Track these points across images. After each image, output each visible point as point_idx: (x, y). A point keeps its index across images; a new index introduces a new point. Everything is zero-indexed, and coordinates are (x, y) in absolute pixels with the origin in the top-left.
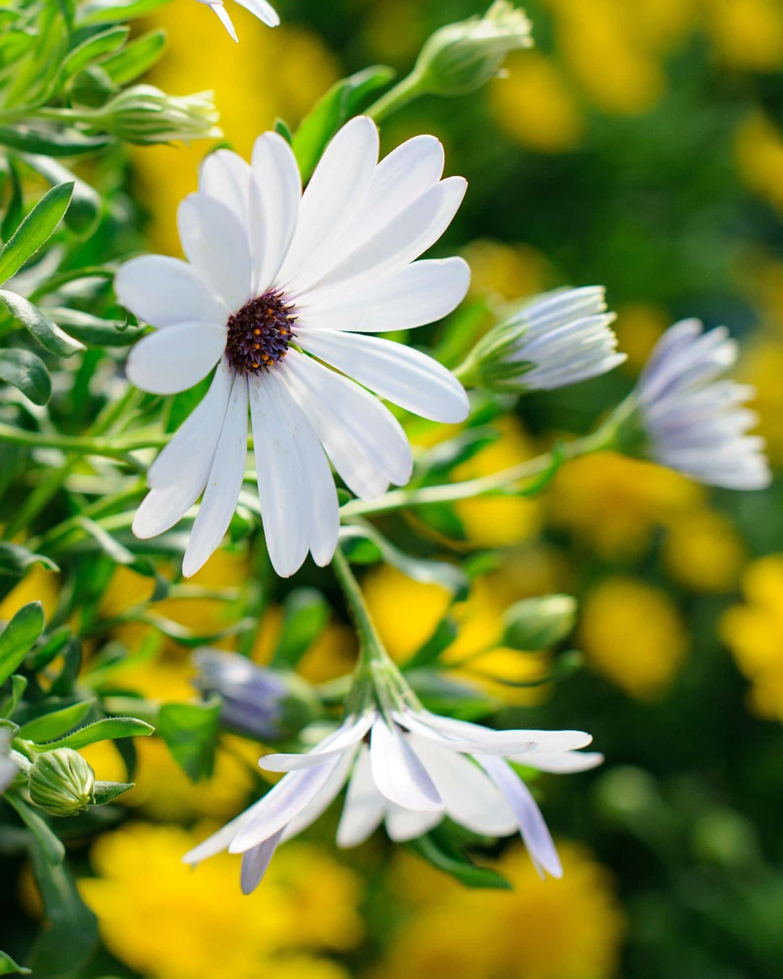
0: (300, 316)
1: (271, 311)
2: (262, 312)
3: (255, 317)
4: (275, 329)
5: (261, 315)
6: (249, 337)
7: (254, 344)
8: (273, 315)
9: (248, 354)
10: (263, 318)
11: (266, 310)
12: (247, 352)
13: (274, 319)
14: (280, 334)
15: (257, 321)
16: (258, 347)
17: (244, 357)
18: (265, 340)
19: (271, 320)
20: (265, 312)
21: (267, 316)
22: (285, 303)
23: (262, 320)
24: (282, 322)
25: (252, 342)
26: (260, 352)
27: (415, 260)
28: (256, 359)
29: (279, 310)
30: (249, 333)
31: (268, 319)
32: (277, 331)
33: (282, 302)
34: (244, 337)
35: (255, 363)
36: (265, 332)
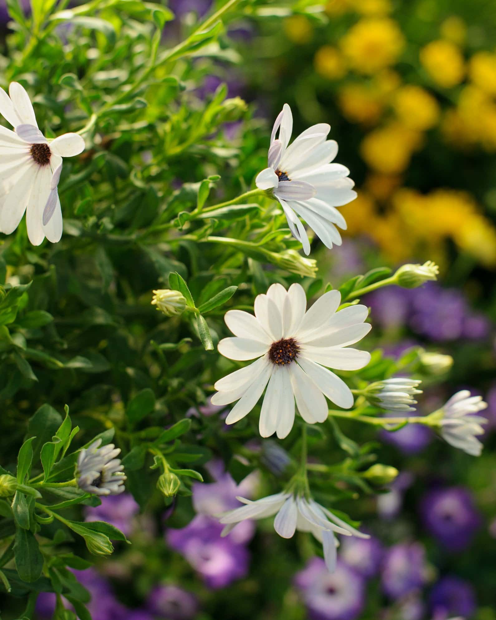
0: (301, 351)
1: (289, 345)
6: (278, 351)
8: (289, 347)
10: (286, 347)
12: (276, 356)
15: (283, 347)
16: (279, 356)
17: (275, 358)
18: (283, 354)
19: (288, 349)
20: (287, 345)
22: (297, 345)
23: (284, 347)
25: (278, 353)
26: (280, 358)
27: (344, 347)
29: (293, 346)
30: (278, 350)
32: (288, 353)
33: (295, 344)
35: (277, 361)
36: (284, 352)
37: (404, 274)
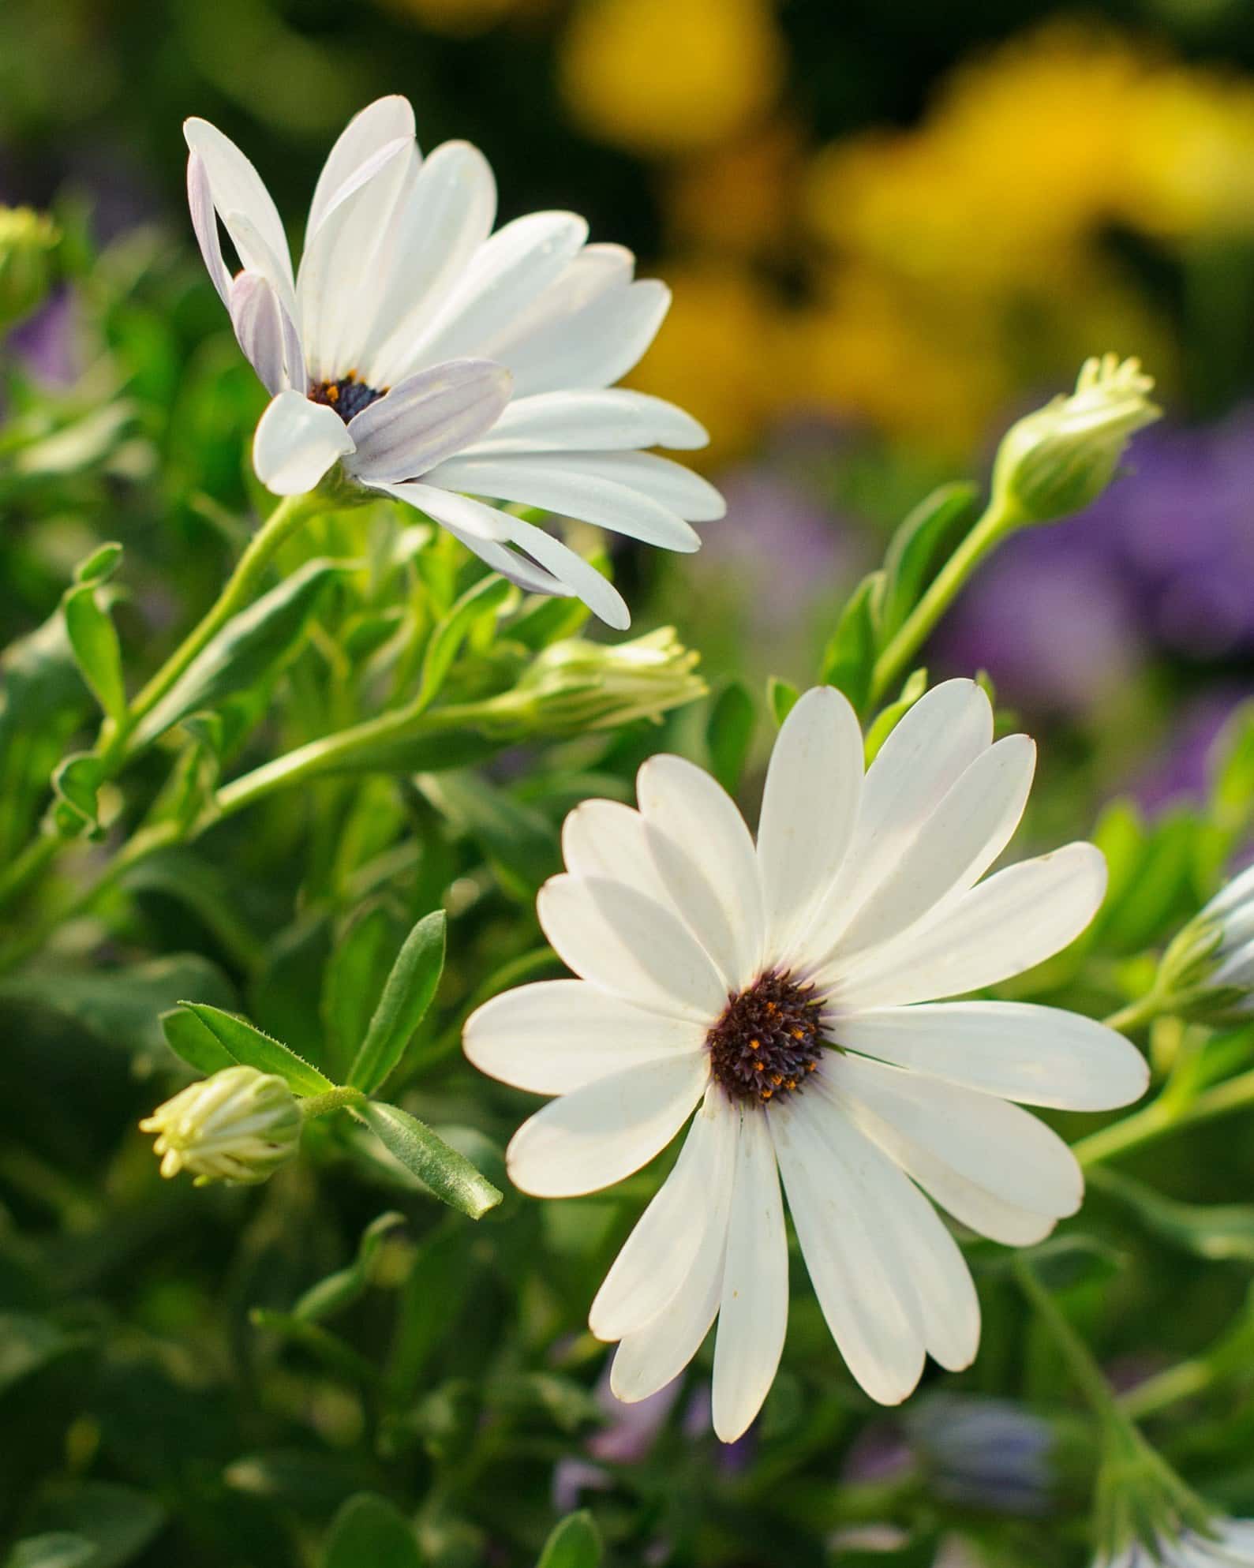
0: (831, 998)
1: (772, 1006)
2: (758, 1011)
3: (750, 1021)
4: (783, 1033)
5: (759, 1015)
6: (745, 1054)
7: (755, 1064)
8: (777, 1010)
9: (753, 1079)
10: (762, 1018)
11: (766, 1005)
12: (750, 1075)
13: (780, 1017)
14: (793, 1038)
15: (754, 1026)
16: (760, 1067)
17: (748, 1085)
18: (769, 1053)
19: (775, 1020)
20: (762, 1008)
21: (768, 1015)
22: (799, 985)
23: (759, 1023)
24: (796, 1018)
25: (750, 1060)
26: (768, 1074)
27: (980, 881)
28: (767, 1083)
29: (787, 1000)
30: (745, 1048)
31: (771, 1018)
32: (787, 1036)
33: (790, 986)
34: (739, 1055)
35: (766, 1090)
36: (767, 1040)
37: (1026, 469)
